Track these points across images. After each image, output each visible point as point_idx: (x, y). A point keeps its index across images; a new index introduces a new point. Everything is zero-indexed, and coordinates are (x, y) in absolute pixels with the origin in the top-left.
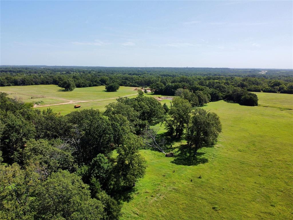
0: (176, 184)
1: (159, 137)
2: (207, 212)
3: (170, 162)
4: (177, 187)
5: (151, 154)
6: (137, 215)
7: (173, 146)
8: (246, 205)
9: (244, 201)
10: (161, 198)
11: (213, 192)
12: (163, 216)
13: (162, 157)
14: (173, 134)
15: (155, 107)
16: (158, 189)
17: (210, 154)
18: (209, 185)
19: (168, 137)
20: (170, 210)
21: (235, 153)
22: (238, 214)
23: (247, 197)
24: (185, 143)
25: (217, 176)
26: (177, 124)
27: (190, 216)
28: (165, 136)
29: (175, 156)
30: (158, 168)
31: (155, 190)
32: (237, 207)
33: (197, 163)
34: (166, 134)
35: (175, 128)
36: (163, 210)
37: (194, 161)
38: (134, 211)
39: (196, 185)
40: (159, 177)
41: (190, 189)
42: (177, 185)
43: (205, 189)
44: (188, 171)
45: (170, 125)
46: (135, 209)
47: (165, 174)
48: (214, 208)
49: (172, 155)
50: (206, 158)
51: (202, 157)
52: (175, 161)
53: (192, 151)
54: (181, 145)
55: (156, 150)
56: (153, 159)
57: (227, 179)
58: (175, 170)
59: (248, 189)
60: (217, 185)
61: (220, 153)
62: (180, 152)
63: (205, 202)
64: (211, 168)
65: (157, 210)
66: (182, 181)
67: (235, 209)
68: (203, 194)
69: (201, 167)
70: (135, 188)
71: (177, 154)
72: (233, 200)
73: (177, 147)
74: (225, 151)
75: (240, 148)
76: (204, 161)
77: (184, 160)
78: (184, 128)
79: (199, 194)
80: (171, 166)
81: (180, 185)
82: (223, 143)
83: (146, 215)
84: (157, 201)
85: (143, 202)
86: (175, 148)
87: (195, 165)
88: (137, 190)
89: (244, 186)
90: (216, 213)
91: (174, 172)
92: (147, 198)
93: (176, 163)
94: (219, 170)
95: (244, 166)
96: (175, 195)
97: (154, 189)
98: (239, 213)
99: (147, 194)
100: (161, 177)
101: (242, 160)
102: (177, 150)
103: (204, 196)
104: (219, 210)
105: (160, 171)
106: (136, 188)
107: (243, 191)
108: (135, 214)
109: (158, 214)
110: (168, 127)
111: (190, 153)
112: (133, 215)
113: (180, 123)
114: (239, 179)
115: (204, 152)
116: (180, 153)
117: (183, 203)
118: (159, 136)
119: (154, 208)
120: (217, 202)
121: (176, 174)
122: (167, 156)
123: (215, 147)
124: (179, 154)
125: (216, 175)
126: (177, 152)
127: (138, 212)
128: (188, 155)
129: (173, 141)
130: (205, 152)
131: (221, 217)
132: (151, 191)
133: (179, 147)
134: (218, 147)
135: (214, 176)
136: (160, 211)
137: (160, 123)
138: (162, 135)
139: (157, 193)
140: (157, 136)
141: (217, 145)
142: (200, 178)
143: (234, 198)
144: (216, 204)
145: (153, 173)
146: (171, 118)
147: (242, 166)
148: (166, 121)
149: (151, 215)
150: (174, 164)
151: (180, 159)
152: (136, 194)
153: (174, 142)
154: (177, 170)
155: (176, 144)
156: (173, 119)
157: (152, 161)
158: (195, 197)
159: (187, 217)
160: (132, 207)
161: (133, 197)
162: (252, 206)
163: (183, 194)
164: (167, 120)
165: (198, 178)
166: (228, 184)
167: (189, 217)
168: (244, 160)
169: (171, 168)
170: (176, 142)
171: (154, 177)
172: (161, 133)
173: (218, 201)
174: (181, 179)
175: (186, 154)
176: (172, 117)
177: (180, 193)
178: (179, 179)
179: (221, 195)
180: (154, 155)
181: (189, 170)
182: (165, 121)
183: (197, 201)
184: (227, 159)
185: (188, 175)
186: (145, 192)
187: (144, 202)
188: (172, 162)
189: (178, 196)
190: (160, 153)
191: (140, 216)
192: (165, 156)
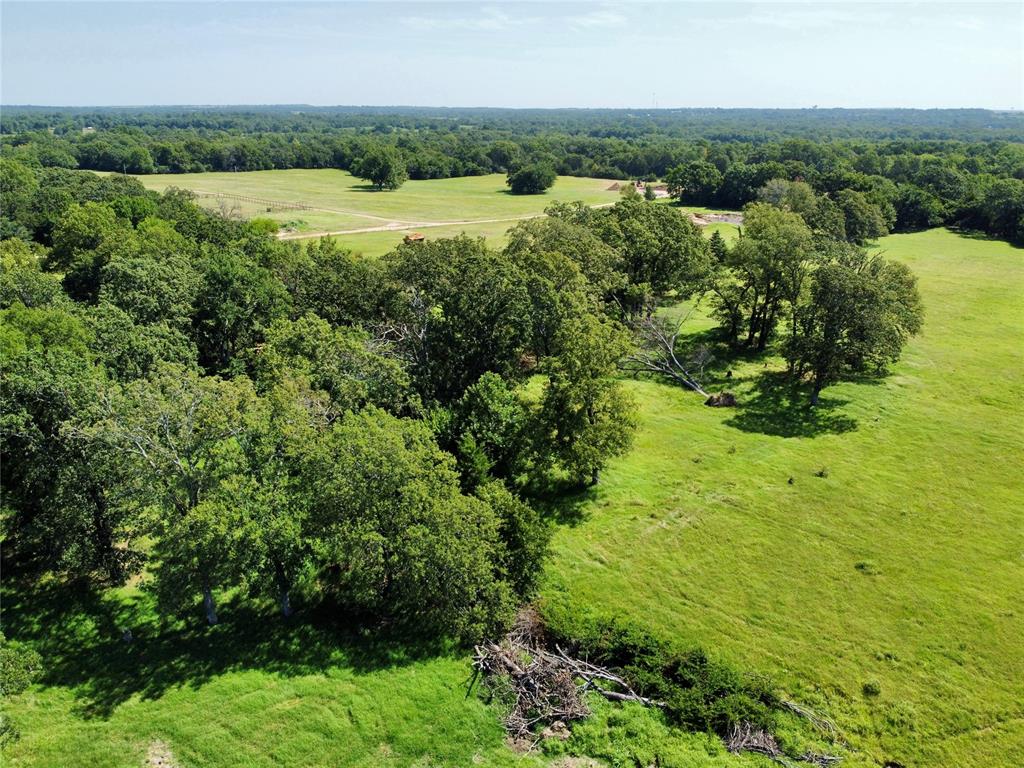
0: (738, 486)
1: (688, 344)
2: (836, 575)
3: (720, 420)
4: (738, 497)
5: (655, 394)
6: (602, 562)
7: (736, 375)
8: (980, 569)
9: (974, 556)
10: (683, 523)
11: (864, 521)
12: (683, 574)
13: (694, 404)
14: (740, 337)
15: (678, 240)
16: (672, 497)
17: (869, 406)
18: (851, 499)
19: (719, 344)
20: (710, 558)
21: (964, 409)
22: (946, 591)
23: (985, 544)
24: (778, 365)
25: (886, 473)
26: (756, 300)
27: (773, 580)
28: (708, 340)
29: (740, 406)
30: (676, 437)
31: (664, 501)
32: (946, 572)
33: (816, 430)
34: (713, 336)
35: (746, 314)
36: (686, 556)
37: (804, 424)
38: (592, 552)
39: (804, 495)
40: (677, 463)
41: (785, 505)
42: (740, 491)
43: (835, 511)
44: (784, 452)
45: (729, 305)
46: (595, 548)
47: (700, 455)
48: (861, 567)
49: (729, 401)
50: (851, 416)
51: (838, 411)
52: (737, 421)
53: (802, 394)
54: (766, 373)
55: (675, 382)
56: (662, 411)
57: (922, 485)
58: (736, 447)
59: (994, 521)
60: (881, 501)
61: (908, 405)
62: (757, 394)
63: (830, 548)
64: (866, 448)
65: (666, 554)
66: (756, 480)
67: (938, 575)
68: (825, 522)
69: (829, 445)
70: (596, 491)
71: (748, 398)
72: (934, 549)
73: (751, 379)
74: (929, 398)
75: (986, 392)
76: (842, 426)
77: (771, 418)
78: (781, 314)
79: (813, 522)
80: (721, 433)
81: (749, 493)
82: (922, 371)
83: (628, 566)
84: (667, 532)
85: (619, 531)
86: (741, 380)
87: (807, 436)
88: (604, 496)
89: (982, 511)
90: (865, 582)
91: (732, 451)
92: (635, 518)
93: (739, 427)
94: (897, 456)
95: (990, 450)
96: (731, 518)
97: (659, 497)
98: (948, 588)
99: (635, 508)
100: (686, 464)
101: (987, 432)
102: (747, 386)
103: (828, 530)
104: (879, 573)
105: (685, 446)
106: (603, 490)
107: (975, 526)
108: (596, 559)
109: (668, 567)
110: (722, 309)
111: (794, 399)
112: (587, 561)
113: (767, 299)
114: (966, 489)
115: (846, 398)
116: (759, 398)
117: (754, 544)
118: (689, 341)
119: (657, 549)
120: (872, 549)
121: (740, 458)
122: (710, 403)
123: (889, 385)
124: (754, 399)
125: (880, 473)
126: (748, 393)
127: (605, 555)
128: (786, 403)
129: (737, 359)
130: (850, 399)
131: (883, 594)
132: (650, 503)
133: (757, 377)
134: (901, 386)
135: (873, 474)
136: (677, 560)
137: (695, 297)
138: (699, 339)
139: (669, 509)
140: (682, 341)
141: (899, 380)
142: (821, 475)
143: (938, 543)
144: (869, 555)
145: (658, 452)
146: (734, 279)
147: (986, 450)
148: (717, 289)
149: (645, 568)
150: (734, 430)
151: (756, 415)
152: (599, 506)
153: (739, 362)
154: (744, 446)
155: (747, 370)
156: (741, 284)
157: (660, 417)
158: (800, 531)
159: (765, 583)
160: (587, 540)
161: (589, 514)
162: (1001, 573)
163: (758, 517)
164: (720, 285)
165: (816, 475)
166: (923, 502)
167: (772, 582)
168: (995, 432)
169: (723, 441)
170: (749, 360)
171: (662, 462)
172: (694, 332)
173: (877, 547)
174: (754, 474)
175: (777, 401)
176: (739, 277)
177: (746, 514)
178: (746, 473)
179: (891, 532)
180: (665, 399)
181: (786, 451)
182: (712, 288)
183: (805, 541)
184: (930, 425)
185: (779, 463)
186: (631, 504)
187: (624, 530)
188: (729, 423)
189: (738, 522)
190: (690, 393)
191: (610, 567)
192: (706, 404)
